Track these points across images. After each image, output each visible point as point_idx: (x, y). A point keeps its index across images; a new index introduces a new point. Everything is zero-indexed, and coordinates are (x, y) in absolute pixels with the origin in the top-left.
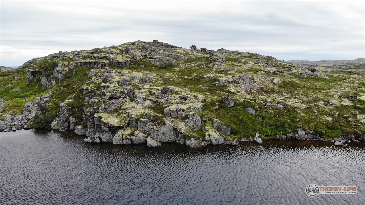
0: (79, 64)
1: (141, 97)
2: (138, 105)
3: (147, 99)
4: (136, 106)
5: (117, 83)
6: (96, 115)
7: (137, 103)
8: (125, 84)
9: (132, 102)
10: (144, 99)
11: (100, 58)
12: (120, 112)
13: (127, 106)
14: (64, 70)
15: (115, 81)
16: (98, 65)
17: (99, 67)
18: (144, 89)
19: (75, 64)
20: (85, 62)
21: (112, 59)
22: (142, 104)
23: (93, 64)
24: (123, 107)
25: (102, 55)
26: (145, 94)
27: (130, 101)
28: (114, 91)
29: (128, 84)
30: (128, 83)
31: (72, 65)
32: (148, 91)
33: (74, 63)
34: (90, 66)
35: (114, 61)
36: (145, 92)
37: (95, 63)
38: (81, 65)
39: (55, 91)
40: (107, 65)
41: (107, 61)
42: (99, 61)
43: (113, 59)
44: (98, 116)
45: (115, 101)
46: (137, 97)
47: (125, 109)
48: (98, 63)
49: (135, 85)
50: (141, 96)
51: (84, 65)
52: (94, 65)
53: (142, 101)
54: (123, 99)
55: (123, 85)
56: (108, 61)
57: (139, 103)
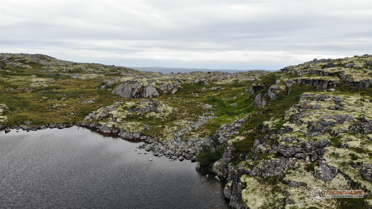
0: (300, 81)
1: (329, 166)
2: (316, 181)
3: (341, 173)
4: (310, 182)
5: (306, 125)
6: (242, 179)
7: (317, 176)
8: (318, 130)
9: (308, 171)
10: (334, 172)
11: (330, 75)
12: (278, 186)
13: (295, 179)
14: (279, 89)
15: (304, 122)
16: (323, 84)
17: (323, 87)
18: (347, 147)
19: (295, 82)
20: (307, 80)
21: (345, 77)
22: (325, 181)
23: (318, 83)
24: (287, 178)
25: (334, 70)
26: (341, 161)
27: (305, 169)
28: (294, 140)
29: (325, 131)
30: (325, 128)
31: (291, 82)
32: (350, 154)
33: (294, 80)
34: (313, 85)
35: (348, 79)
36: (344, 157)
37: (319, 81)
38: (302, 83)
39: (253, 116)
40: (335, 85)
41: (337, 80)
42: (325, 79)
43: (347, 76)
44: (244, 181)
45: (280, 161)
46: (321, 164)
47: (287, 183)
48: (323, 81)
49: (337, 134)
50: (329, 164)
51: (305, 83)
52: (319, 85)
53: (328, 174)
54: (297, 160)
55: (315, 132)
56: (339, 79)
57: (320, 178)
